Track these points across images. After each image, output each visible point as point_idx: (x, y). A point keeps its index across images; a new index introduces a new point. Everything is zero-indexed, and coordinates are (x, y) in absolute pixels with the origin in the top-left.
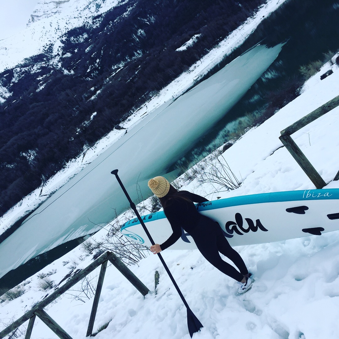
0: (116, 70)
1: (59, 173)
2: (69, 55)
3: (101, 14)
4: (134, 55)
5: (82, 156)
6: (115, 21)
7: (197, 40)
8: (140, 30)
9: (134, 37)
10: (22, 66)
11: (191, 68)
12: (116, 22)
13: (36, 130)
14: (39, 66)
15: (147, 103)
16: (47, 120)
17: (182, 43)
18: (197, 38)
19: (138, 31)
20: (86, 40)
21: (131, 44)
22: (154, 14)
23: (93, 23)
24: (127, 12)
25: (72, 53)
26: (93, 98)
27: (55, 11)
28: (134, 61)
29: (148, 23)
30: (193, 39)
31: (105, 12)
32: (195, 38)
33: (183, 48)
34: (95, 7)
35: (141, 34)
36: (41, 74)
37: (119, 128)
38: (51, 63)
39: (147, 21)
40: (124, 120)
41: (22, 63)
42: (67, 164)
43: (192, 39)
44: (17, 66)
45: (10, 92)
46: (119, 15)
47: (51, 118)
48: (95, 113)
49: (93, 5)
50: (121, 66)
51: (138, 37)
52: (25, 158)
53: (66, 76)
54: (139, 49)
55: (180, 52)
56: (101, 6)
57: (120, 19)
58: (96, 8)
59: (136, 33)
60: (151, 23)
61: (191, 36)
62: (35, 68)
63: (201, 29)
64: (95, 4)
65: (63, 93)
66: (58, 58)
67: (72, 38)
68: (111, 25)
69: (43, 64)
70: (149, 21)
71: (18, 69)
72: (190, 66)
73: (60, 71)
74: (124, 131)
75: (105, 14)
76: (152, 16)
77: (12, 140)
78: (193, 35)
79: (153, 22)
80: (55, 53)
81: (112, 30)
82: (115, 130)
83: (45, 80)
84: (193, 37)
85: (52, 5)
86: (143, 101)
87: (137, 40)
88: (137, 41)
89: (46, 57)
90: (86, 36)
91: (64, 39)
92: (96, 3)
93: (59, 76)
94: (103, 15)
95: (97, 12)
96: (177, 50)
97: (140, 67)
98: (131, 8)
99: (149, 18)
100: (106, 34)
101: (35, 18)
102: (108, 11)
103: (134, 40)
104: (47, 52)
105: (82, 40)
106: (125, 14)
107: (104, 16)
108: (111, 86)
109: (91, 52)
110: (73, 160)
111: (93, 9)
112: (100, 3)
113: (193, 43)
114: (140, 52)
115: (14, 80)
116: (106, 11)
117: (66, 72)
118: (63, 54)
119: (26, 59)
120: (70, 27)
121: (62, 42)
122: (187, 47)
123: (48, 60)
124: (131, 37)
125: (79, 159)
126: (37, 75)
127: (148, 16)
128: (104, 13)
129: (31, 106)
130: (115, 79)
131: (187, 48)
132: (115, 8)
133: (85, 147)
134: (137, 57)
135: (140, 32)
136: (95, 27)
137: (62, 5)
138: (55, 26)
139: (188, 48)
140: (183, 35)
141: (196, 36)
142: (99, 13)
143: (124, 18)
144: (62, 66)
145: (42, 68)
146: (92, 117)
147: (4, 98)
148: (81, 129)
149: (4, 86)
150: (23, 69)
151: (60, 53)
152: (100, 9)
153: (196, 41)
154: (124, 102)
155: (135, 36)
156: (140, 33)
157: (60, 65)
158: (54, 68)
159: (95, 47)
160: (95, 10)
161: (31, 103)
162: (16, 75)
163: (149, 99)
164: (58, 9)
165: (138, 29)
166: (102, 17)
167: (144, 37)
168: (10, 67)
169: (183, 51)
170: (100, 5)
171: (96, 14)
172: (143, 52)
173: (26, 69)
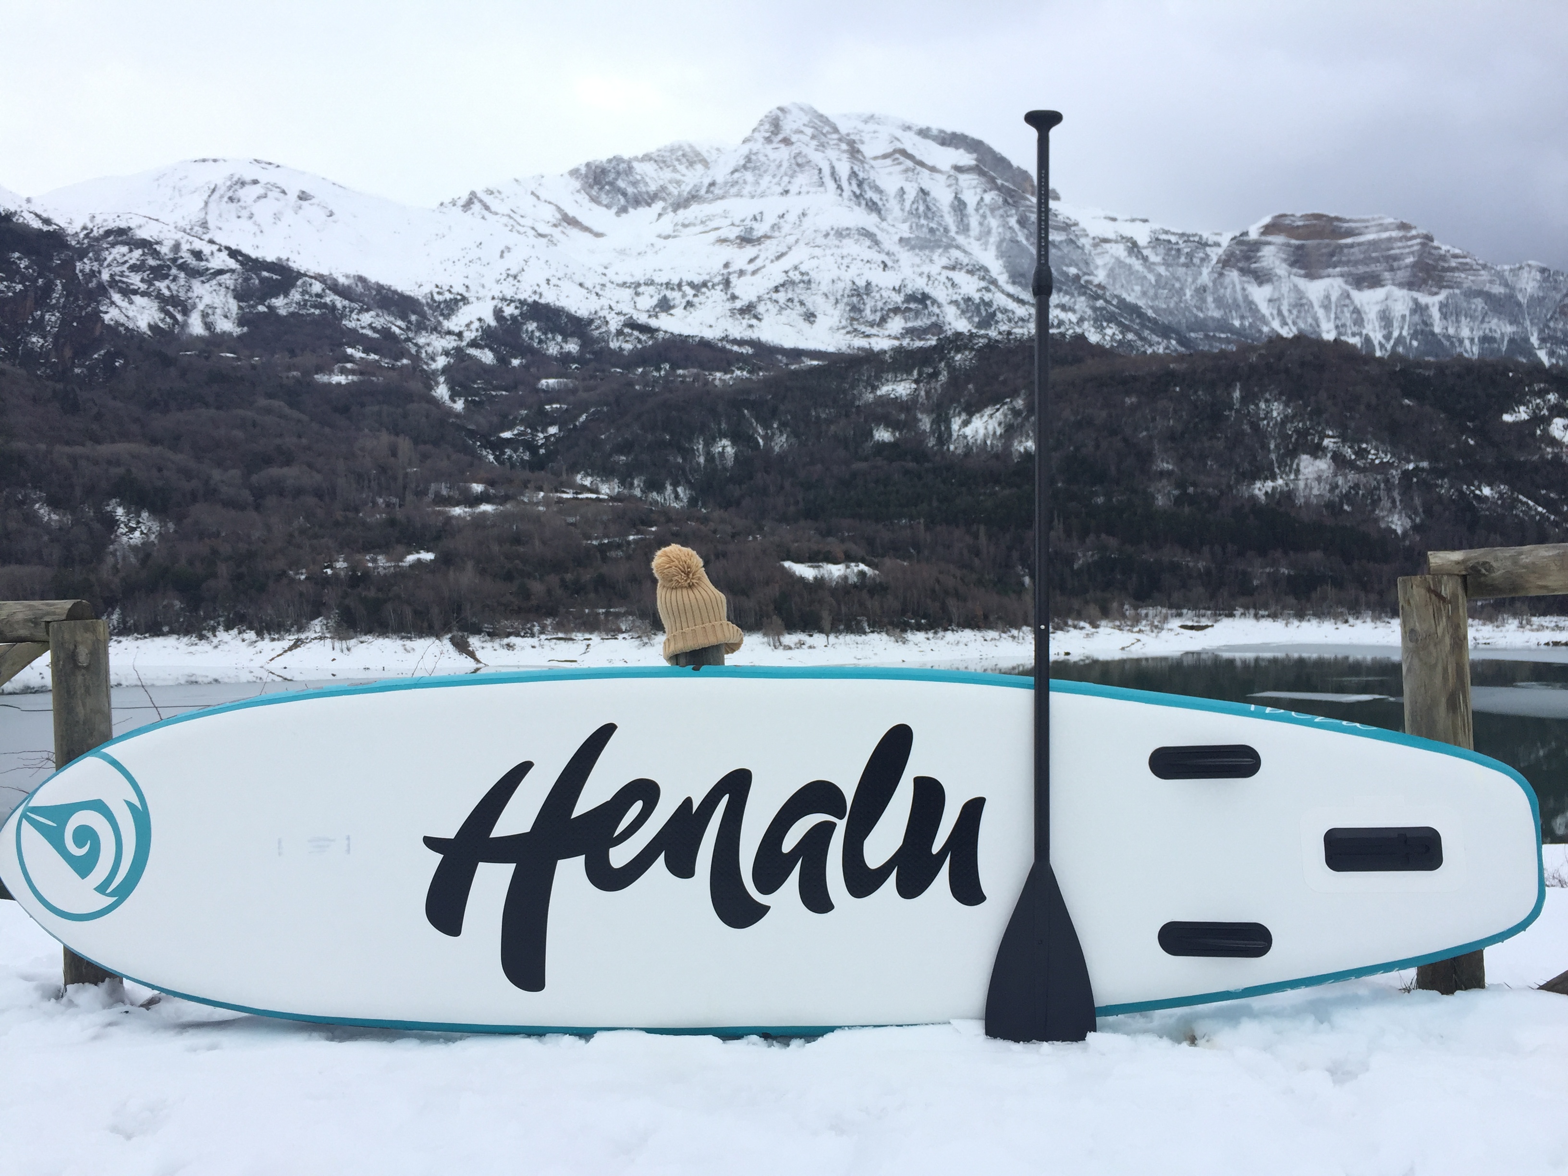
0: (584, 489)
1: (171, 641)
2: (487, 357)
3: (657, 330)
4: (660, 489)
5: (286, 643)
6: (680, 372)
7: (856, 580)
8: (725, 442)
9: (698, 449)
10: (334, 287)
11: (789, 639)
12: (680, 376)
13: (216, 475)
14: (379, 323)
15: (595, 638)
16: (275, 471)
17: (813, 558)
18: (862, 574)
19: (721, 440)
20: (566, 358)
21: (675, 458)
22: (795, 434)
23: (619, 333)
24: (728, 376)
25: (503, 360)
26: (457, 511)
27: (543, 229)
28: (651, 504)
29: (761, 441)
30: (848, 570)
31: (672, 333)
32: (856, 569)
33: (805, 571)
34: (655, 301)
35: (722, 454)
36: (369, 346)
37: (462, 647)
38: (421, 340)
39: (762, 437)
40: (492, 635)
41: (342, 280)
42: (222, 635)
43: (848, 567)
44: (320, 278)
45: (241, 322)
46: (702, 367)
47: (291, 474)
48: (428, 556)
49: (652, 293)
50: (606, 490)
51: (710, 457)
52: (112, 523)
53: (436, 403)
54: (690, 485)
55: (790, 575)
56: (672, 312)
57: (696, 378)
58: (656, 306)
59: (710, 442)
60: (769, 449)
61: (848, 558)
62: (367, 318)
63: (888, 562)
64: (662, 294)
65: (385, 438)
66: (450, 343)
67: (532, 326)
68: (663, 373)
69: (397, 327)
70: (768, 438)
71: (317, 287)
72: (791, 627)
73: (429, 379)
74: (470, 664)
75: (668, 336)
76: (785, 436)
77: (122, 448)
78: (857, 560)
79: (777, 449)
80: (455, 323)
81: (653, 386)
82: (446, 644)
83: (364, 369)
84: (853, 564)
85: (549, 214)
86: (591, 625)
87: (702, 460)
88: (698, 464)
89: (423, 315)
90: (572, 347)
91: (509, 310)
92: (665, 296)
93: (415, 386)
94: (661, 335)
95: (650, 316)
96: (787, 564)
97: (653, 529)
98: (745, 373)
99: (773, 434)
100: (631, 384)
101: (477, 207)
102: (680, 335)
103: (689, 454)
104: (435, 306)
105: (553, 350)
106: (718, 375)
107: (660, 340)
108: (537, 519)
109: (552, 395)
110: (251, 635)
111: (647, 300)
112: (677, 302)
113: (842, 579)
114: (685, 494)
115: (279, 302)
116: (676, 331)
117: (442, 391)
118: (473, 344)
119: (361, 279)
120: (550, 297)
121: (498, 314)
122: (819, 576)
123: (421, 327)
124: (690, 440)
125: (269, 647)
126: (356, 338)
127: (775, 426)
128: (666, 332)
129: (262, 402)
130: (560, 512)
131: (816, 578)
132: (704, 344)
133: (317, 625)
134: (665, 499)
135: (724, 447)
136: (614, 345)
137: (574, 232)
138: (513, 262)
139: (819, 582)
140: (830, 539)
141: (862, 567)
142: (653, 323)
143: (706, 383)
144: (445, 370)
145: (386, 333)
146: (411, 558)
147: (209, 326)
148: (353, 568)
149: (239, 296)
150: (330, 298)
151: (469, 336)
152: (663, 316)
153: (853, 579)
154: (537, 587)
155: (701, 447)
156: (720, 449)
157: (441, 362)
158: (416, 358)
159: (574, 391)
160: (648, 307)
161: (270, 396)
162: (296, 295)
163: (614, 632)
164: (556, 233)
165: (723, 435)
166: (651, 338)
167: (725, 469)
168: (299, 263)
169: (802, 579)
170: (673, 307)
171: (642, 319)
172: (693, 502)
173: (340, 302)
